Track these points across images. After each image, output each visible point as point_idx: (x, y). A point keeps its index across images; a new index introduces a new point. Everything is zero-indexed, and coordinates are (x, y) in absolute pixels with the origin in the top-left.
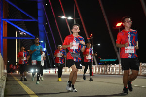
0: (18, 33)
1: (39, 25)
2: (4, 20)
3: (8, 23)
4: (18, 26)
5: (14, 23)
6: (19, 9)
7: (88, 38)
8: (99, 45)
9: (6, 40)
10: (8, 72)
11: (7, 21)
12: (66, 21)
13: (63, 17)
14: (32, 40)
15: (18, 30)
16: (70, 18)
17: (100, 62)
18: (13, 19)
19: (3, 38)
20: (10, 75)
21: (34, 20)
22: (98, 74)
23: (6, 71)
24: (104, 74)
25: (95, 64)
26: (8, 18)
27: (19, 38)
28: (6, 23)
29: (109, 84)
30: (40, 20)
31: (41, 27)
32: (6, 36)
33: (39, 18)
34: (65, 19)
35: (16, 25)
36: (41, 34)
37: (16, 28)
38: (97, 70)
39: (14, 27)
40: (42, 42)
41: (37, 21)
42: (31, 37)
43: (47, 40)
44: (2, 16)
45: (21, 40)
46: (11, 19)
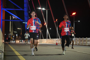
0: (12, 17)
1: (25, 13)
3: (5, 11)
5: (9, 11)
7: (54, 22)
9: (4, 21)
13: (40, 8)
14: (20, 22)
15: (12, 16)
16: (44, 9)
19: (2, 20)
21: (21, 9)
22: (60, 44)
26: (6, 8)
28: (4, 11)
30: (25, 10)
32: (4, 19)
33: (25, 8)
35: (11, 12)
39: (9, 13)
40: (26, 23)
41: (23, 10)
42: (19, 20)
44: (2, 7)
45: (13, 21)
46: (7, 8)
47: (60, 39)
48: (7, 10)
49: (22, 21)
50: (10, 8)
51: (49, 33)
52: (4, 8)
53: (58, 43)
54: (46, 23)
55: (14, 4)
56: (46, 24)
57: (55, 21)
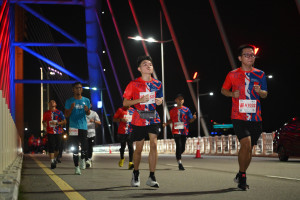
0: (46, 72)
1: (89, 55)
2: (15, 45)
3: (24, 52)
4: (46, 57)
5: (36, 51)
6: (47, 22)
7: (189, 81)
8: (211, 94)
9: (21, 85)
10: (25, 151)
11: (22, 47)
12: (144, 45)
13: (138, 38)
15: (46, 66)
16: (151, 40)
17: (214, 130)
18: (35, 42)
19: (15, 81)
20: (30, 158)
21: (77, 44)
22: (210, 154)
23: (21, 150)
24: (222, 154)
25: (203, 135)
26: (25, 40)
27: (48, 83)
28: (21, 51)
30: (91, 45)
31: (92, 59)
32: (21, 77)
33: (89, 41)
34: (141, 42)
35: (41, 54)
36: (93, 73)
37: (42, 61)
38: (208, 147)
39: (36, 58)
40: (95, 89)
41: (84, 45)
42: (71, 78)
44: (13, 37)
45: (50, 85)
46: (31, 42)
47: (207, 137)
48: (30, 47)
50: (38, 42)
52: (19, 41)
53: (202, 151)
55: (53, 26)
57: (191, 78)
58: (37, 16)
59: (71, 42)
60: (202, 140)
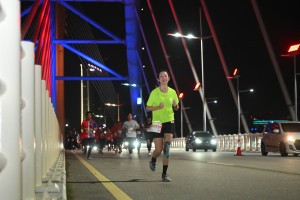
0: (86, 68)
1: (128, 51)
2: (56, 42)
3: (65, 49)
4: (86, 54)
5: (76, 49)
6: (87, 19)
7: (228, 78)
8: (252, 90)
9: (62, 82)
11: (62, 45)
12: (184, 41)
13: (177, 35)
14: (113, 81)
15: (86, 63)
16: (190, 36)
17: (254, 126)
18: (75, 39)
19: (56, 78)
20: (72, 154)
21: (117, 41)
22: (250, 151)
23: (62, 146)
25: (243, 132)
26: (65, 38)
27: (88, 79)
28: (62, 49)
29: (275, 174)
30: (130, 42)
31: (132, 55)
32: (62, 74)
33: (128, 37)
34: (180, 38)
35: (81, 51)
36: (133, 69)
37: (82, 58)
38: (249, 145)
39: (77, 55)
40: (134, 85)
41: (123, 42)
42: (111, 75)
43: (144, 83)
44: (54, 35)
45: (90, 82)
46: (71, 39)
47: (247, 134)
48: (70, 45)
49: (119, 78)
50: (78, 39)
51: (210, 117)
52: (59, 39)
53: (243, 148)
54: (201, 82)
56: (201, 86)
57: (232, 75)
58: (78, 13)
59: (111, 39)
60: (243, 137)
